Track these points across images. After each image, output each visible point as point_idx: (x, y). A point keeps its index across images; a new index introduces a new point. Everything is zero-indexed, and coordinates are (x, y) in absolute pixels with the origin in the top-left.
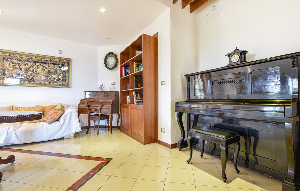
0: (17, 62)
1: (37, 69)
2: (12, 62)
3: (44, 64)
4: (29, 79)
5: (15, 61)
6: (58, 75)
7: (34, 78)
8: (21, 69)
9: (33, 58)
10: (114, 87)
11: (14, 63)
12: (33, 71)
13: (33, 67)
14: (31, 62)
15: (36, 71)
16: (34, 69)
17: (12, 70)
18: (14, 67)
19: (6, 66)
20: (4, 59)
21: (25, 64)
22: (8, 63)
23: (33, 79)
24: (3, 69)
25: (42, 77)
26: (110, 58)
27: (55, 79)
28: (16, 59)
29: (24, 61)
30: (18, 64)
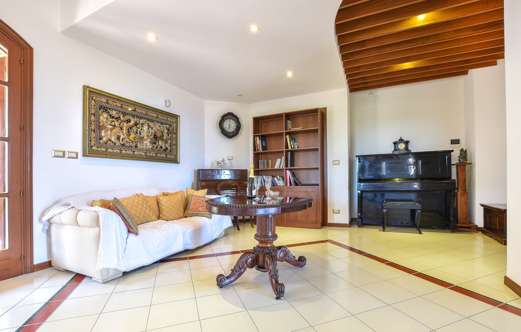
0: (117, 116)
1: (141, 129)
2: (110, 115)
3: (150, 123)
4: (132, 147)
5: (114, 113)
6: (166, 142)
7: (139, 145)
8: (121, 129)
9: (137, 110)
10: (231, 163)
11: (113, 117)
12: (137, 133)
13: (136, 125)
14: (134, 117)
15: (140, 134)
16: (137, 130)
17: (111, 130)
18: (113, 124)
19: (103, 121)
20: (100, 109)
21: (127, 120)
22: (105, 115)
23: (137, 147)
24: (99, 127)
25: (148, 144)
26: (228, 120)
27: (161, 147)
28: (115, 110)
29: (126, 115)
30: (118, 119)
